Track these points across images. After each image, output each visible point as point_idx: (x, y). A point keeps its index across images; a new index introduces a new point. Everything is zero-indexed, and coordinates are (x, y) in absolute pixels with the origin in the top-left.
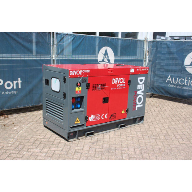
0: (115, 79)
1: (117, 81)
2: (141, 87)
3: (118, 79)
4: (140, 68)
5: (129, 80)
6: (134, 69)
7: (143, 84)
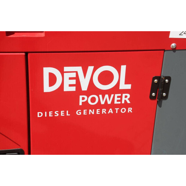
0: (62, 73)
1: (77, 78)
3: (79, 69)
5: (159, 78)
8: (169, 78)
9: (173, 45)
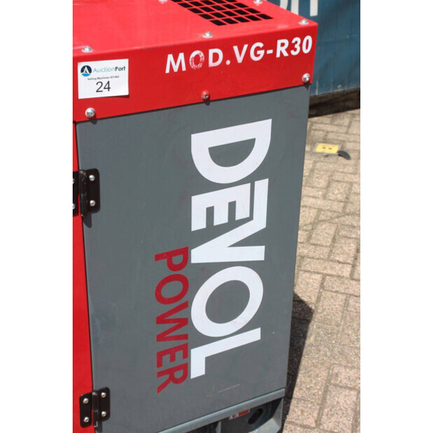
2: (232, 206)
4: (205, 46)
6: (124, 63)
7: (251, 179)
8: (95, 172)
9: (90, 111)
